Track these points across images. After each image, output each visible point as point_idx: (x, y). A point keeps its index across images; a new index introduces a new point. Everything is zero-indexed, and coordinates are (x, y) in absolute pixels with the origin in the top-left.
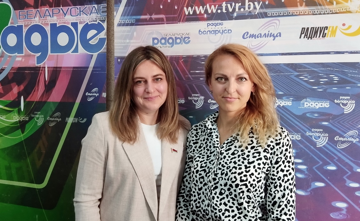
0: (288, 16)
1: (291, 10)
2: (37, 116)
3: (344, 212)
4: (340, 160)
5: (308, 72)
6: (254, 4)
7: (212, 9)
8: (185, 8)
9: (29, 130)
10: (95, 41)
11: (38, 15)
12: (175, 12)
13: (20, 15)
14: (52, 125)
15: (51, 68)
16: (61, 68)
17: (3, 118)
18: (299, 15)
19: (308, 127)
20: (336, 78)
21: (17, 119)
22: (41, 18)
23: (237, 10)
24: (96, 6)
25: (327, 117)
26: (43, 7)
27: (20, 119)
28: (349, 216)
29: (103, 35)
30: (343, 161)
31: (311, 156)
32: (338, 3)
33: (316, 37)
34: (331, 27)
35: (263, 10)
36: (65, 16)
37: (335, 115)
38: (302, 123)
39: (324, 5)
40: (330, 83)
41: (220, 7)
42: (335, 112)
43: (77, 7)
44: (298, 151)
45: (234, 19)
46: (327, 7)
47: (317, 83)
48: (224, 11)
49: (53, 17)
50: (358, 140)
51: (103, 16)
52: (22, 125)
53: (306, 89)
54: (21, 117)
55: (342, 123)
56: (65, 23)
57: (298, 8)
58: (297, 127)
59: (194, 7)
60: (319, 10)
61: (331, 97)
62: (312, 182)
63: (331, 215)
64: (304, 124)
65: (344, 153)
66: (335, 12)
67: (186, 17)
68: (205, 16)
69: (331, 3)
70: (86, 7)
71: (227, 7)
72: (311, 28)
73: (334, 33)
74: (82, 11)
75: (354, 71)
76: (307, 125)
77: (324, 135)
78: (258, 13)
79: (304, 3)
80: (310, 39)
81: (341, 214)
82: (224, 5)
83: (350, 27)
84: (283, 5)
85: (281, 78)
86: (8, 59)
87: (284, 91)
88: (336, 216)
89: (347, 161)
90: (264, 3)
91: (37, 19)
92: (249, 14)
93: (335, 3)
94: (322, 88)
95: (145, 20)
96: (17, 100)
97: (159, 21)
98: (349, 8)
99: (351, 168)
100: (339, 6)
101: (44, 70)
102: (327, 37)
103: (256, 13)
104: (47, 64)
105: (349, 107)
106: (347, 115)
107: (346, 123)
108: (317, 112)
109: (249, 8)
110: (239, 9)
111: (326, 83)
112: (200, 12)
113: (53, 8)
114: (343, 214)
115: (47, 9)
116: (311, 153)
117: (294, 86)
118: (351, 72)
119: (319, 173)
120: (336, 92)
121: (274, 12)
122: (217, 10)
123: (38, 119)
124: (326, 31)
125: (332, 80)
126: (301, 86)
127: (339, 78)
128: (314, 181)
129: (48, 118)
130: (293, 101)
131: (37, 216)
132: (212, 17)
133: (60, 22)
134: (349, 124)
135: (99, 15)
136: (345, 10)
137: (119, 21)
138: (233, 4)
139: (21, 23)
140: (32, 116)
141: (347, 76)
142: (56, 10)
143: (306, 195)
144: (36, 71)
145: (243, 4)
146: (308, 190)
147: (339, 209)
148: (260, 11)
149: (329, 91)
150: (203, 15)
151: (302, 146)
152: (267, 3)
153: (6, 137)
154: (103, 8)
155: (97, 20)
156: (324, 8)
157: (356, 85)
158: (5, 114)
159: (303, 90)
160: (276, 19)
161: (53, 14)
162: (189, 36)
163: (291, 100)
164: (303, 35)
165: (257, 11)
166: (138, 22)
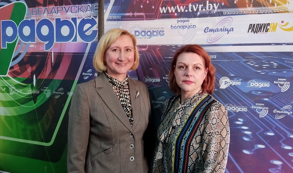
0: (239, 14)
1: (241, 10)
2: (46, 90)
3: (280, 168)
4: (277, 128)
5: (254, 59)
6: (213, 5)
7: (181, 9)
8: (160, 8)
9: (40, 101)
10: (90, 32)
11: (46, 11)
12: (153, 11)
13: (32, 12)
14: (57, 97)
15: (57, 53)
16: (64, 53)
17: (20, 91)
18: (248, 14)
19: (253, 102)
20: (275, 64)
21: (31, 92)
22: (49, 14)
23: (200, 10)
24: (90, 5)
25: (268, 94)
26: (50, 5)
27: (33, 92)
28: (283, 171)
29: (95, 28)
30: (280, 129)
31: (254, 124)
32: (278, 4)
33: (260, 32)
34: (272, 23)
35: (220, 10)
36: (67, 13)
37: (274, 93)
38: (248, 98)
39: (267, 6)
40: (271, 68)
41: (187, 8)
42: (274, 91)
43: (76, 5)
44: (245, 120)
45: (197, 17)
46: (269, 8)
47: (261, 68)
48: (190, 11)
49: (57, 13)
50: (291, 113)
51: (96, 13)
52: (34, 97)
53: (252, 73)
54: (34, 91)
55: (280, 100)
56: (66, 18)
57: (247, 8)
58: (244, 102)
59: (167, 7)
60: (264, 10)
61: (271, 79)
62: (255, 144)
63: (270, 170)
64: (250, 100)
65: (280, 123)
66: (276, 12)
67: (161, 15)
68: (176, 14)
69: (273, 4)
70: (83, 6)
71: (192, 8)
72: (257, 24)
73: (274, 28)
74: (80, 9)
75: (290, 59)
76: (253, 101)
77: (265, 108)
78: (216, 12)
79: (252, 5)
80: (256, 33)
81: (277, 170)
82: (190, 5)
83: (287, 24)
84: (235, 6)
85: (233, 63)
86: (24, 45)
87: (235, 74)
88: (273, 171)
89: (283, 129)
90: (221, 4)
91: (45, 15)
92: (209, 13)
93: (276, 4)
94: (264, 72)
95: (129, 17)
96: (31, 78)
97: (140, 18)
98: (287, 9)
99: (285, 135)
100: (279, 7)
101: (51, 54)
102: (269, 32)
103: (215, 13)
104: (53, 50)
105: (286, 87)
106: (283, 93)
107: (283, 100)
108: (261, 90)
109: (209, 8)
110: (202, 9)
111: (267, 68)
112: (172, 11)
113: (58, 6)
114: (278, 169)
115: (53, 7)
116: (255, 122)
117: (243, 70)
118: (287, 60)
119: (261, 138)
120: (275, 75)
121: (228, 12)
122: (185, 9)
123: (46, 92)
124: (268, 27)
125: (272, 65)
126: (248, 70)
127: (278, 64)
128: (257, 144)
129: (54, 92)
130: (242, 81)
131: (46, 167)
132: (181, 15)
133: (63, 17)
134: (285, 100)
135: (93, 12)
136: (284, 10)
137: (108, 17)
138: (197, 5)
139: (33, 18)
140: (42, 90)
141: (284, 63)
142: (60, 8)
143: (251, 155)
144: (45, 56)
145: (205, 5)
146: (252, 150)
147: (276, 166)
148: (217, 10)
149: (270, 74)
150: (174, 13)
151: (248, 116)
152: (223, 4)
153: (23, 106)
154: (96, 6)
155: (91, 16)
156: (267, 8)
157: (291, 70)
158: (21, 88)
159: (250, 73)
160: (230, 17)
161: (58, 11)
162: (163, 30)
163: (240, 81)
164: (250, 30)
165: (215, 11)
166: (123, 18)
